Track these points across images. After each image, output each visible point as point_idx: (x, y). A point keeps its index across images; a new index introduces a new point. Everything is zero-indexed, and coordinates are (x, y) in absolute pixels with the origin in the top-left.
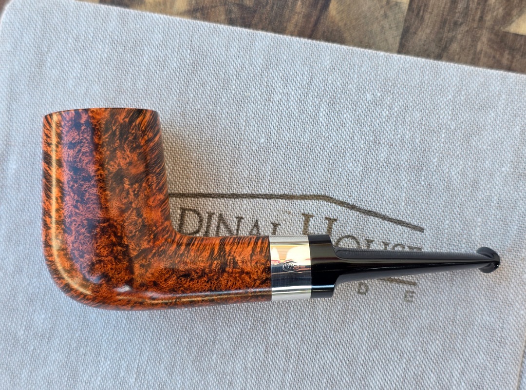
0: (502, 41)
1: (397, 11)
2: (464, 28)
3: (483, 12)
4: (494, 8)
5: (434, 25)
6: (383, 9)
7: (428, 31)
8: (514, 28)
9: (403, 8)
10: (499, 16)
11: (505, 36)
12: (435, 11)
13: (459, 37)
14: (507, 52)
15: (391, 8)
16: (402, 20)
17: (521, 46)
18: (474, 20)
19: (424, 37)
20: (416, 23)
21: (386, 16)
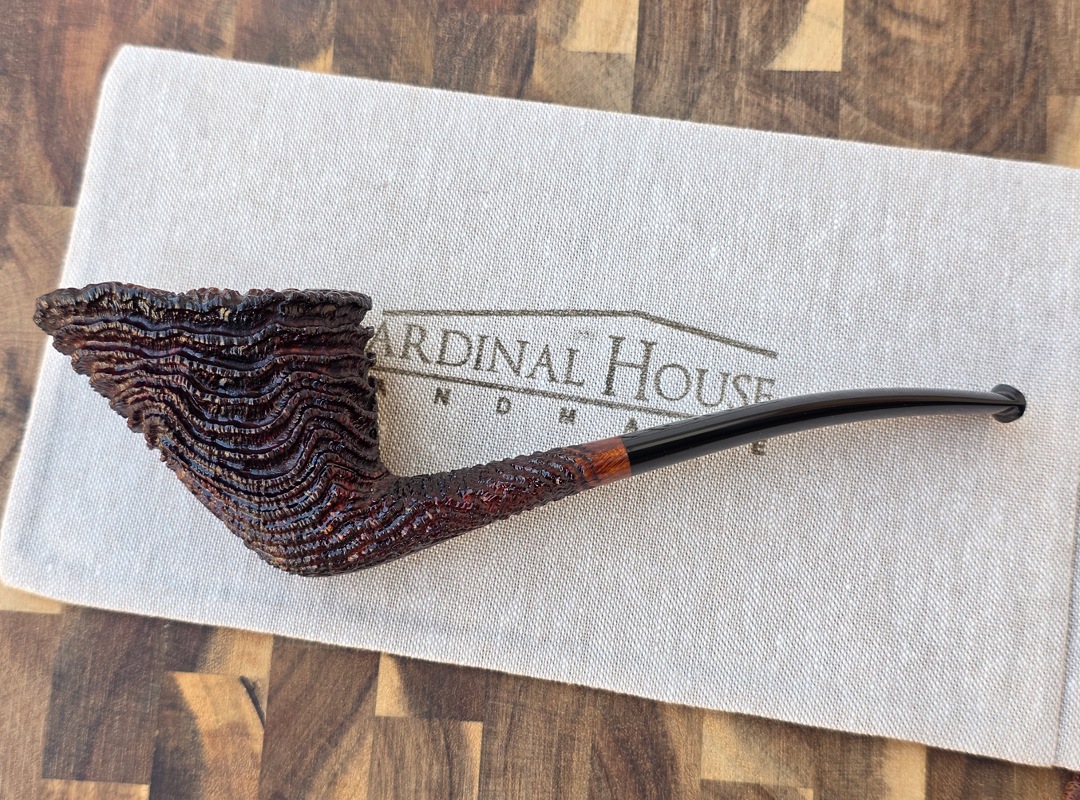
0: (765, 82)
1: (622, 66)
2: (713, 74)
3: (733, 51)
4: (747, 43)
5: (674, 77)
6: (603, 66)
7: (666, 84)
8: (777, 65)
9: (630, 61)
10: (756, 53)
11: (769, 75)
12: (672, 57)
13: (709, 85)
14: (774, 95)
15: (613, 63)
16: (631, 75)
17: (792, 85)
18: (724, 62)
19: (662, 93)
20: (650, 76)
21: (608, 74)
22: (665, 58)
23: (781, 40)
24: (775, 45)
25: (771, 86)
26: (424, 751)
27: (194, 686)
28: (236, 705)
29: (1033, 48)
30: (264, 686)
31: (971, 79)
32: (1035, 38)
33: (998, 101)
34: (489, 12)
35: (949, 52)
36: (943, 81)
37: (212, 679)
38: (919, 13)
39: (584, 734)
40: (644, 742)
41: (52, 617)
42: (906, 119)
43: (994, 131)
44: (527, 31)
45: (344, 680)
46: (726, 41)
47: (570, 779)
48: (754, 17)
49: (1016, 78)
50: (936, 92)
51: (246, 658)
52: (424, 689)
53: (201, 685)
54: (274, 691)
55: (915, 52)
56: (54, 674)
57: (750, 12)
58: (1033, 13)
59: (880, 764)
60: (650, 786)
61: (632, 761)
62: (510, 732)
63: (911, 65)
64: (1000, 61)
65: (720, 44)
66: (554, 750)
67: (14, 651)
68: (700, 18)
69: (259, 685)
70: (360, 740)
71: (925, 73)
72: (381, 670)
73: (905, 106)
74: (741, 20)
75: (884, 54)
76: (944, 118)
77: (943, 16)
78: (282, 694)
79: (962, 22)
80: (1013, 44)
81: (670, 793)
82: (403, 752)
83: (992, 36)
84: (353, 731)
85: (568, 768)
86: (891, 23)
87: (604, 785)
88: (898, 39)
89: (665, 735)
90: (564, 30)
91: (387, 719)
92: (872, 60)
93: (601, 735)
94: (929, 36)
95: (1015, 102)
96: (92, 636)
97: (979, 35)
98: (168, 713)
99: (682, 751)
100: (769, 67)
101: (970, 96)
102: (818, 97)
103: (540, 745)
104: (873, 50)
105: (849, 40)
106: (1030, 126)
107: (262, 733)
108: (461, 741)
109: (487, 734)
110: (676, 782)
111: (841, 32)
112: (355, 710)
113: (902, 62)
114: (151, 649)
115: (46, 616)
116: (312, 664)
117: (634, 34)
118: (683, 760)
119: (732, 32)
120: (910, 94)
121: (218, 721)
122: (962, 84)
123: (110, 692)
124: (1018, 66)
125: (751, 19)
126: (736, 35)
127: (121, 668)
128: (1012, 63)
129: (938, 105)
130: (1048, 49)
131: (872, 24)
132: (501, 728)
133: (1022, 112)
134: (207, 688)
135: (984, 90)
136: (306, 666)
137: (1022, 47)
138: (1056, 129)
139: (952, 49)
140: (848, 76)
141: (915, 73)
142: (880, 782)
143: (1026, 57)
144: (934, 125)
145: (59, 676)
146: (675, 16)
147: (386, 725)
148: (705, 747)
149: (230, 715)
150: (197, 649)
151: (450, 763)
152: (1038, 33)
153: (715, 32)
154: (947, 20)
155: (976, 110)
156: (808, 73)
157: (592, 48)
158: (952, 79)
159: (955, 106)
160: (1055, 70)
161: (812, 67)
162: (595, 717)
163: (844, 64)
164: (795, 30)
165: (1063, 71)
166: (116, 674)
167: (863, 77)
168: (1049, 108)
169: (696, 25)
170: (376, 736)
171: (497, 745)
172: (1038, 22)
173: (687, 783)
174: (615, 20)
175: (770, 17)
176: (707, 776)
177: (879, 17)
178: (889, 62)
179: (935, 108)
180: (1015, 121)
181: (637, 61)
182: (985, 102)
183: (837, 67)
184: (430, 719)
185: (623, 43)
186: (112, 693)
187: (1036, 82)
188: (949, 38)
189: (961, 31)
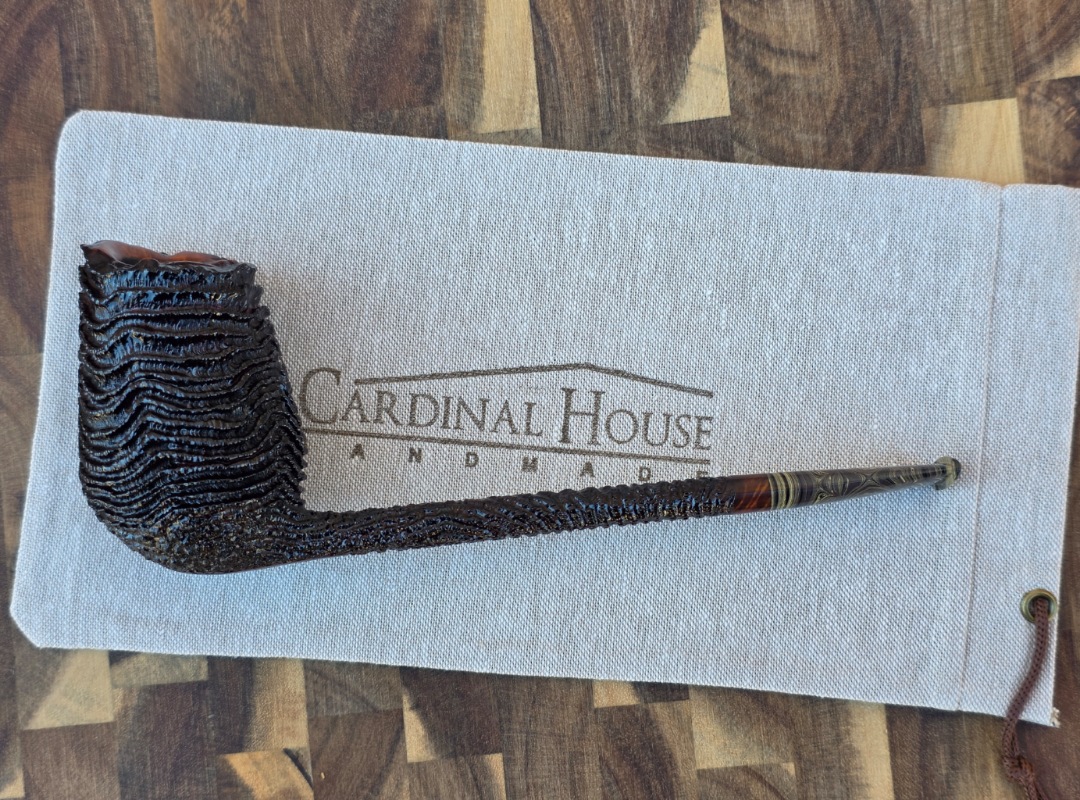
22: (568, 127)
23: (671, 94)
24: (667, 99)
25: (669, 139)
26: (456, 785)
27: (245, 764)
28: (285, 774)
29: (903, 65)
30: (306, 753)
31: (850, 105)
32: (904, 56)
33: (877, 122)
34: (399, 108)
35: (827, 82)
36: (824, 110)
37: (259, 755)
38: (794, 48)
39: (591, 748)
40: (643, 747)
41: (107, 724)
42: (795, 151)
43: (876, 151)
44: (437, 121)
45: (375, 737)
46: (622, 102)
47: (585, 788)
48: (644, 75)
49: (891, 96)
50: (819, 122)
51: (285, 732)
52: (446, 733)
53: (251, 762)
54: (316, 756)
55: (796, 86)
56: (119, 774)
57: (640, 70)
58: (899, 31)
59: (848, 732)
60: (654, 783)
61: (635, 765)
62: (527, 757)
63: (794, 100)
64: (873, 82)
65: (616, 107)
66: (567, 766)
67: (80, 760)
68: (595, 83)
69: (301, 753)
70: (399, 786)
71: (807, 105)
72: (406, 722)
73: (793, 140)
74: (632, 80)
75: (768, 93)
76: (829, 146)
77: (817, 47)
78: (323, 758)
79: (835, 51)
80: (884, 65)
81: (672, 786)
82: (437, 790)
83: (864, 60)
84: (391, 779)
85: (582, 779)
86: (770, 61)
87: (614, 788)
88: (778, 77)
89: (660, 737)
90: (471, 114)
91: (418, 764)
92: (757, 101)
93: (606, 747)
94: (806, 68)
95: (892, 120)
96: (146, 735)
97: (852, 61)
98: (226, 790)
99: (677, 748)
100: (665, 122)
101: (851, 121)
102: (713, 143)
103: (555, 764)
104: (757, 90)
105: (734, 83)
106: (908, 140)
107: (312, 794)
108: (486, 773)
109: (507, 762)
110: (676, 776)
111: (725, 77)
112: (390, 761)
113: (785, 98)
114: (201, 738)
115: (102, 725)
116: (345, 728)
117: (537, 107)
118: (679, 756)
119: (627, 92)
120: (796, 127)
121: (271, 790)
122: (842, 111)
123: (172, 782)
124: (891, 85)
125: (642, 78)
126: (630, 95)
127: (177, 759)
128: (885, 83)
129: (823, 134)
130: (916, 65)
131: (753, 66)
132: (519, 754)
133: (900, 129)
134: (256, 763)
135: (863, 113)
136: (340, 730)
137: (892, 66)
138: (931, 141)
139: (829, 79)
140: (738, 119)
141: (798, 107)
142: (850, 747)
143: (897, 77)
144: (821, 153)
145: (125, 775)
146: (571, 85)
147: (419, 769)
148: (696, 742)
149: (281, 783)
150: (241, 732)
151: (480, 791)
152: (906, 50)
153: (611, 96)
154: (821, 50)
155: (858, 133)
156: (700, 122)
157: (501, 128)
158: (832, 106)
159: (838, 133)
160: (924, 83)
161: (703, 116)
162: (598, 732)
163: (732, 108)
164: (683, 81)
165: (933, 83)
166: (174, 765)
167: (751, 117)
168: (924, 121)
169: (592, 91)
170: (411, 780)
171: (518, 769)
172: (904, 40)
173: (686, 775)
174: (517, 98)
175: (659, 74)
176: (703, 765)
177: (759, 58)
178: (773, 99)
179: (820, 138)
180: (894, 138)
181: (543, 134)
182: (864, 125)
183: (727, 112)
184: (455, 757)
185: (528, 119)
186: (174, 782)
187: (909, 97)
188: (825, 68)
189: (835, 60)
